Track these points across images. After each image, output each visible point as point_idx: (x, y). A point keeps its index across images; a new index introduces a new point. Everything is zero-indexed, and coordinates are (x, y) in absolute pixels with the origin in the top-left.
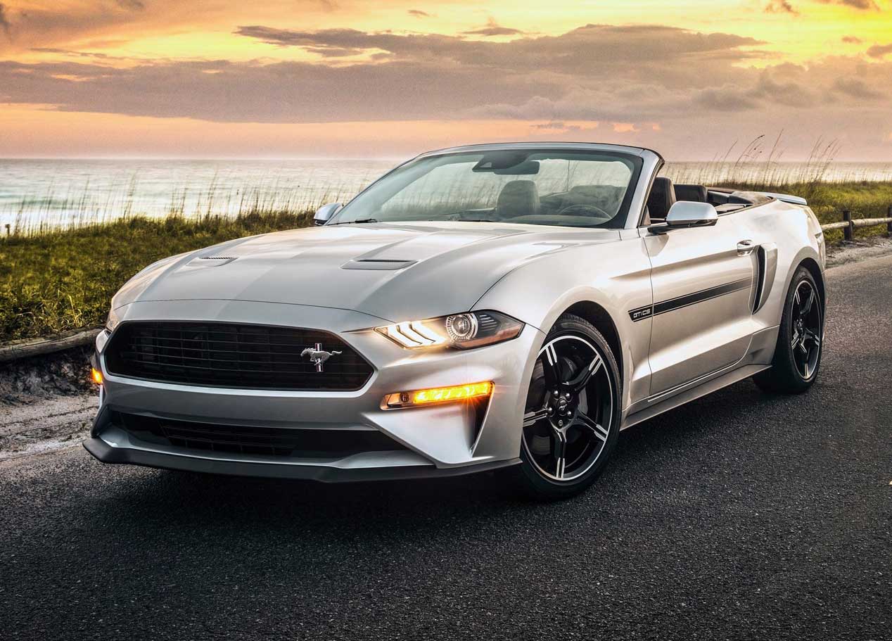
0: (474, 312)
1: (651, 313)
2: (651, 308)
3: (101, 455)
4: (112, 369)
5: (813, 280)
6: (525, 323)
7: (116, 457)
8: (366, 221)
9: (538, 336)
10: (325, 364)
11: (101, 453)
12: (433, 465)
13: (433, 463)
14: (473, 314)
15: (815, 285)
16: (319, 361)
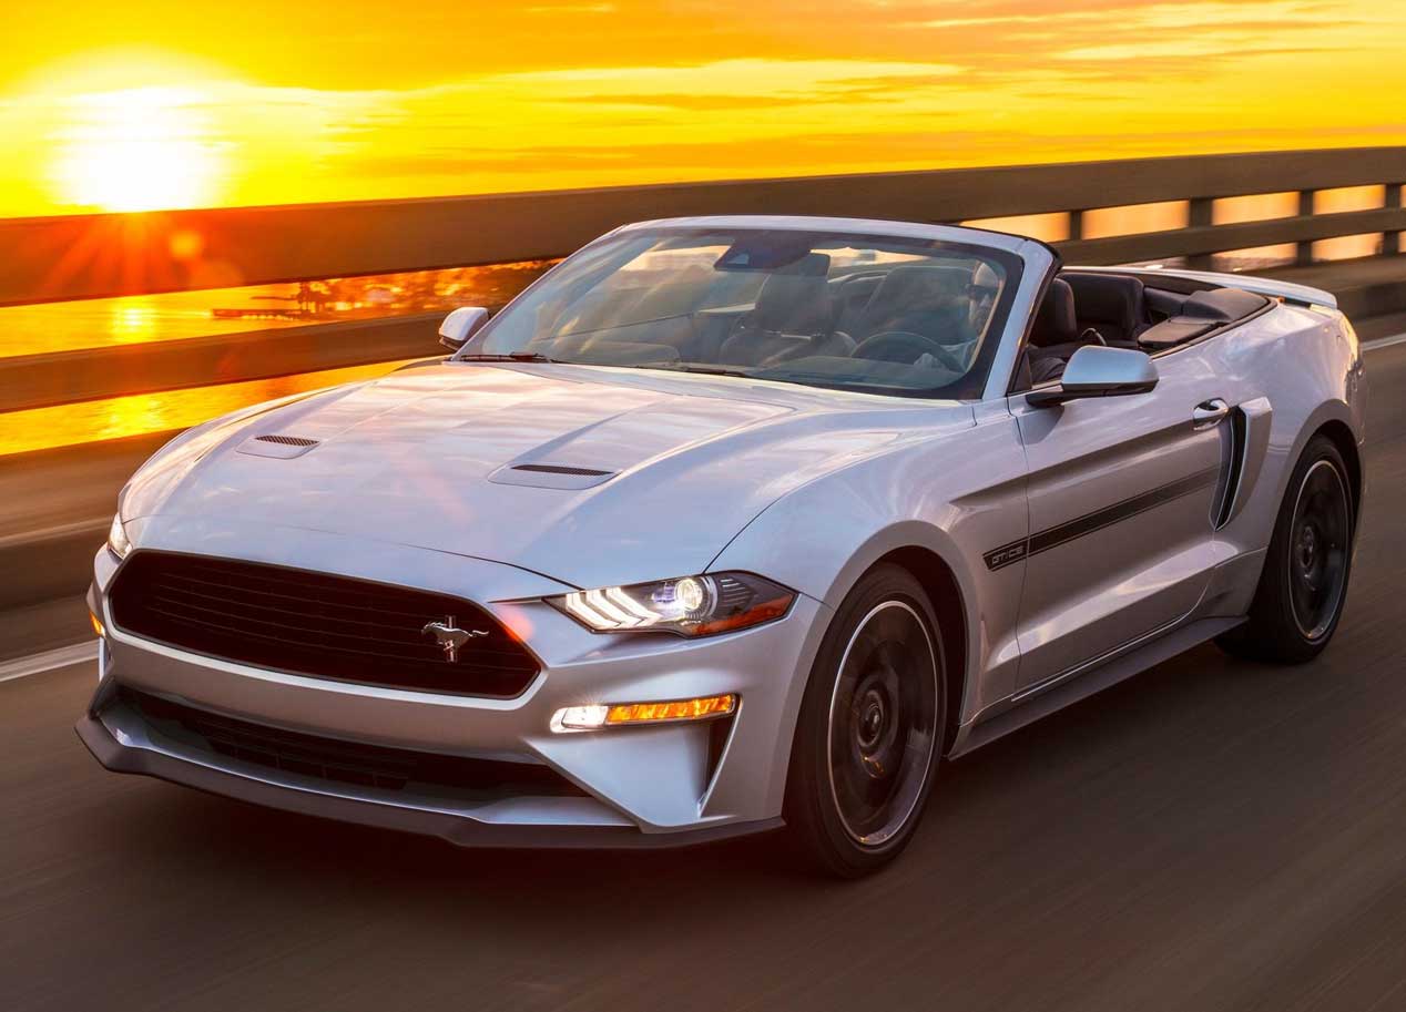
0: (711, 574)
1: (1025, 553)
2: (1025, 544)
3: (105, 758)
4: (123, 620)
5: (1339, 456)
6: (798, 592)
7: (128, 763)
8: (528, 359)
9: (820, 612)
10: (460, 651)
11: (106, 754)
12: (635, 829)
13: (634, 822)
14: (710, 579)
15: (1343, 466)
16: (452, 645)
